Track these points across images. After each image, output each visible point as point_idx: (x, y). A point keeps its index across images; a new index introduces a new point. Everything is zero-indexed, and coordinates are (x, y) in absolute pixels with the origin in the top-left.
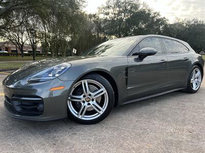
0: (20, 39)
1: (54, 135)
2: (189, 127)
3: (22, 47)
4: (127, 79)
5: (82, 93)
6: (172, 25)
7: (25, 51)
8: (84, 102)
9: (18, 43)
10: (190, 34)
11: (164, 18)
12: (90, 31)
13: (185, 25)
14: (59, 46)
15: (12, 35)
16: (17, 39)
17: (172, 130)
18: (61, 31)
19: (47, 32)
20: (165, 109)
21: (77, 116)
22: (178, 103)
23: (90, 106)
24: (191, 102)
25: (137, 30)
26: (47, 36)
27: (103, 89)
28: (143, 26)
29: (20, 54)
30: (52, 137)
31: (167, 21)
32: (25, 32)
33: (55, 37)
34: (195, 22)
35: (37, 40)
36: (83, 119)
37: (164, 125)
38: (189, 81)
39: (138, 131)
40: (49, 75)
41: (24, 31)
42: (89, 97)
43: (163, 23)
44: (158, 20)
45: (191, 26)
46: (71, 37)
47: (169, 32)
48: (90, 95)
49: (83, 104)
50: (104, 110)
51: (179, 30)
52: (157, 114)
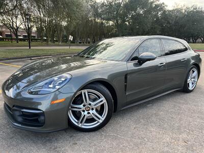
0: (14, 23)
1: (56, 144)
2: (185, 136)
3: (16, 32)
4: (126, 86)
5: (82, 102)
6: (170, 11)
7: (20, 36)
8: (84, 111)
9: (13, 28)
10: (188, 21)
11: (163, 4)
12: (87, 15)
13: (184, 11)
14: (55, 32)
15: (5, 18)
16: (11, 24)
17: (168, 139)
18: (57, 16)
19: (42, 16)
20: (162, 113)
21: (77, 124)
22: (175, 106)
23: (90, 115)
24: (187, 104)
25: (135, 16)
26: (42, 21)
27: (103, 98)
28: (141, 12)
29: (15, 39)
30: (53, 147)
31: (165, 7)
32: (20, 16)
33: (51, 21)
34: (194, 9)
35: (32, 24)
36: (83, 127)
37: (161, 132)
38: (186, 81)
39: (136, 141)
40: (50, 86)
41: (18, 14)
42: (89, 106)
43: (161, 9)
44: (157, 6)
45: (189, 13)
46: (67, 22)
47: (167, 18)
48: (90, 104)
49: (83, 113)
50: (103, 119)
51: (177, 17)
52: (154, 119)
